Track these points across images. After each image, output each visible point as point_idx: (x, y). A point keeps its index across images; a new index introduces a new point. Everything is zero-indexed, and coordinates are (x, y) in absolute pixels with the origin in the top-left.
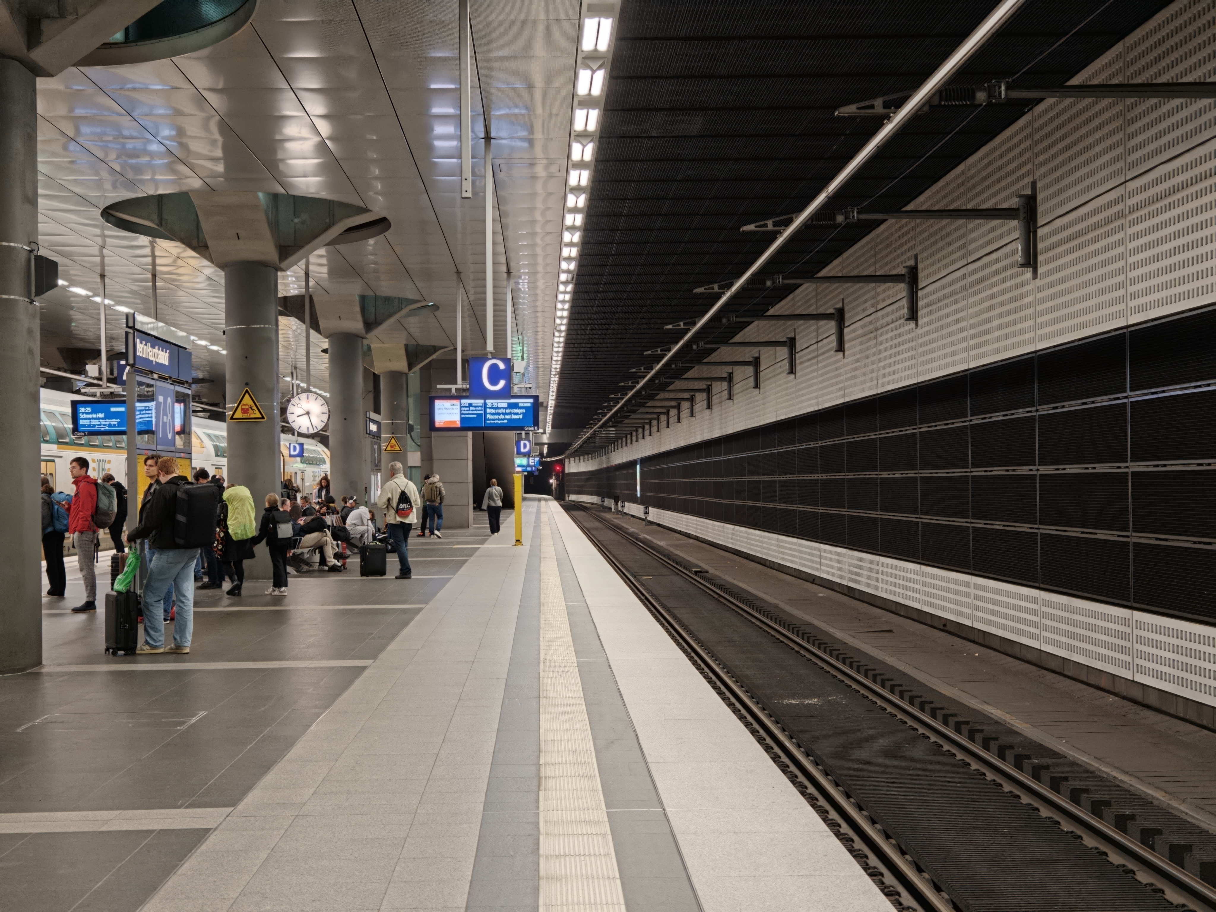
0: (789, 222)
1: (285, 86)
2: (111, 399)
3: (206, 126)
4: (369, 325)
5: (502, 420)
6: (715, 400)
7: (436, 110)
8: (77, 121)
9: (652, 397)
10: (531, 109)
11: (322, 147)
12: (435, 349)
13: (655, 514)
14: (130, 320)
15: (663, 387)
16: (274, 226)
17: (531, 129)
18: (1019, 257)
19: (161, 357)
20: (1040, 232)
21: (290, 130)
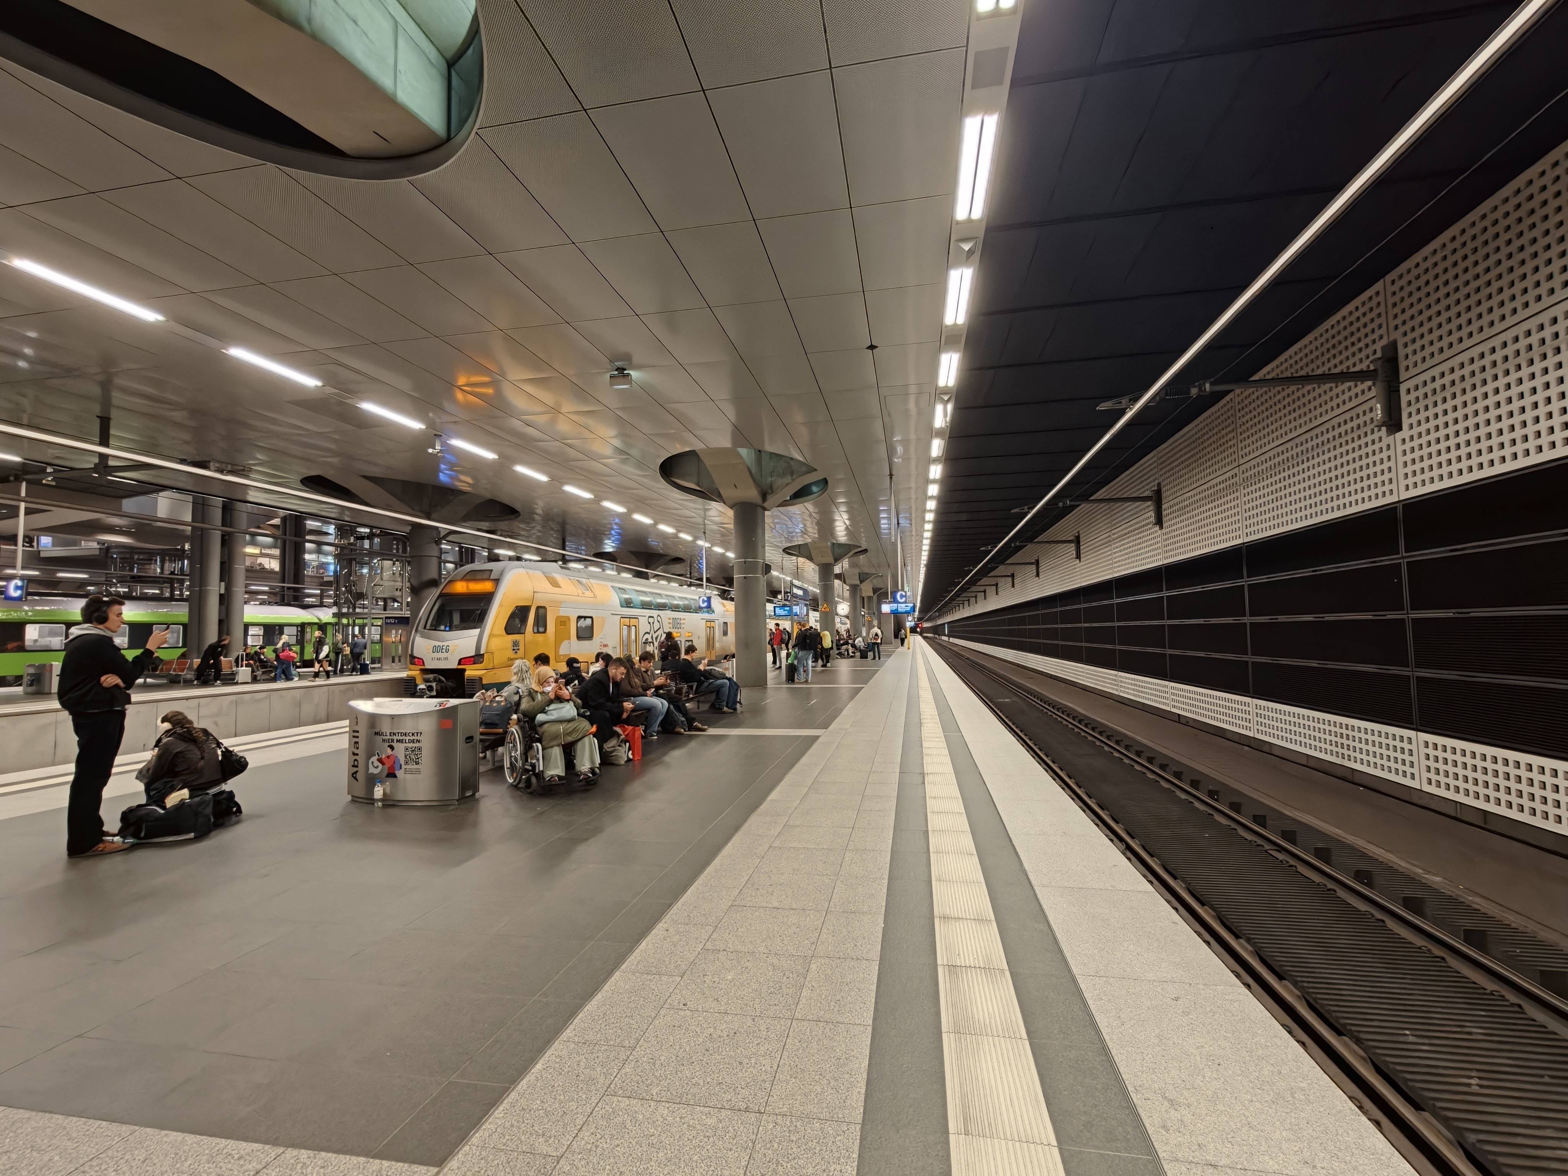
0: (996, 547)
1: (836, 510)
2: (785, 606)
3: (812, 523)
4: (861, 582)
5: (903, 610)
6: (971, 603)
7: (881, 516)
8: (775, 524)
9: (951, 603)
10: (911, 514)
11: (847, 528)
12: (882, 589)
13: (952, 640)
14: (791, 582)
15: (954, 600)
16: (833, 552)
17: (911, 520)
18: (1074, 556)
19: (800, 593)
20: (1081, 548)
21: (837, 523)
